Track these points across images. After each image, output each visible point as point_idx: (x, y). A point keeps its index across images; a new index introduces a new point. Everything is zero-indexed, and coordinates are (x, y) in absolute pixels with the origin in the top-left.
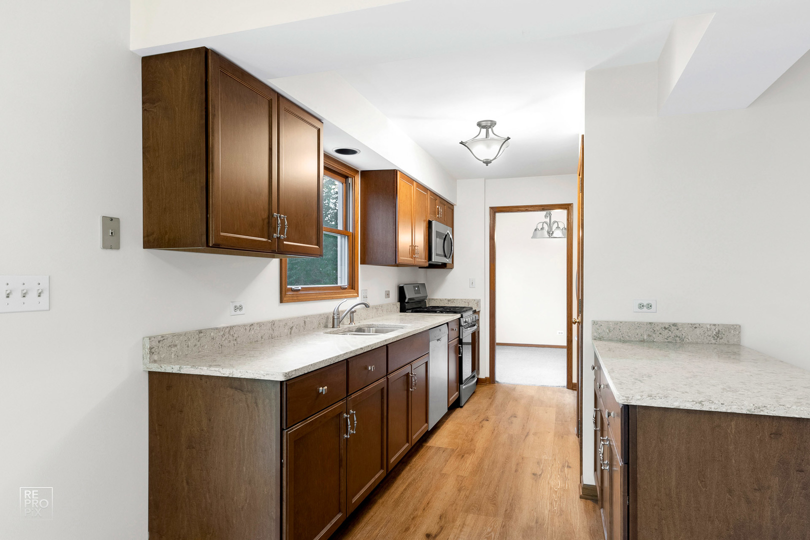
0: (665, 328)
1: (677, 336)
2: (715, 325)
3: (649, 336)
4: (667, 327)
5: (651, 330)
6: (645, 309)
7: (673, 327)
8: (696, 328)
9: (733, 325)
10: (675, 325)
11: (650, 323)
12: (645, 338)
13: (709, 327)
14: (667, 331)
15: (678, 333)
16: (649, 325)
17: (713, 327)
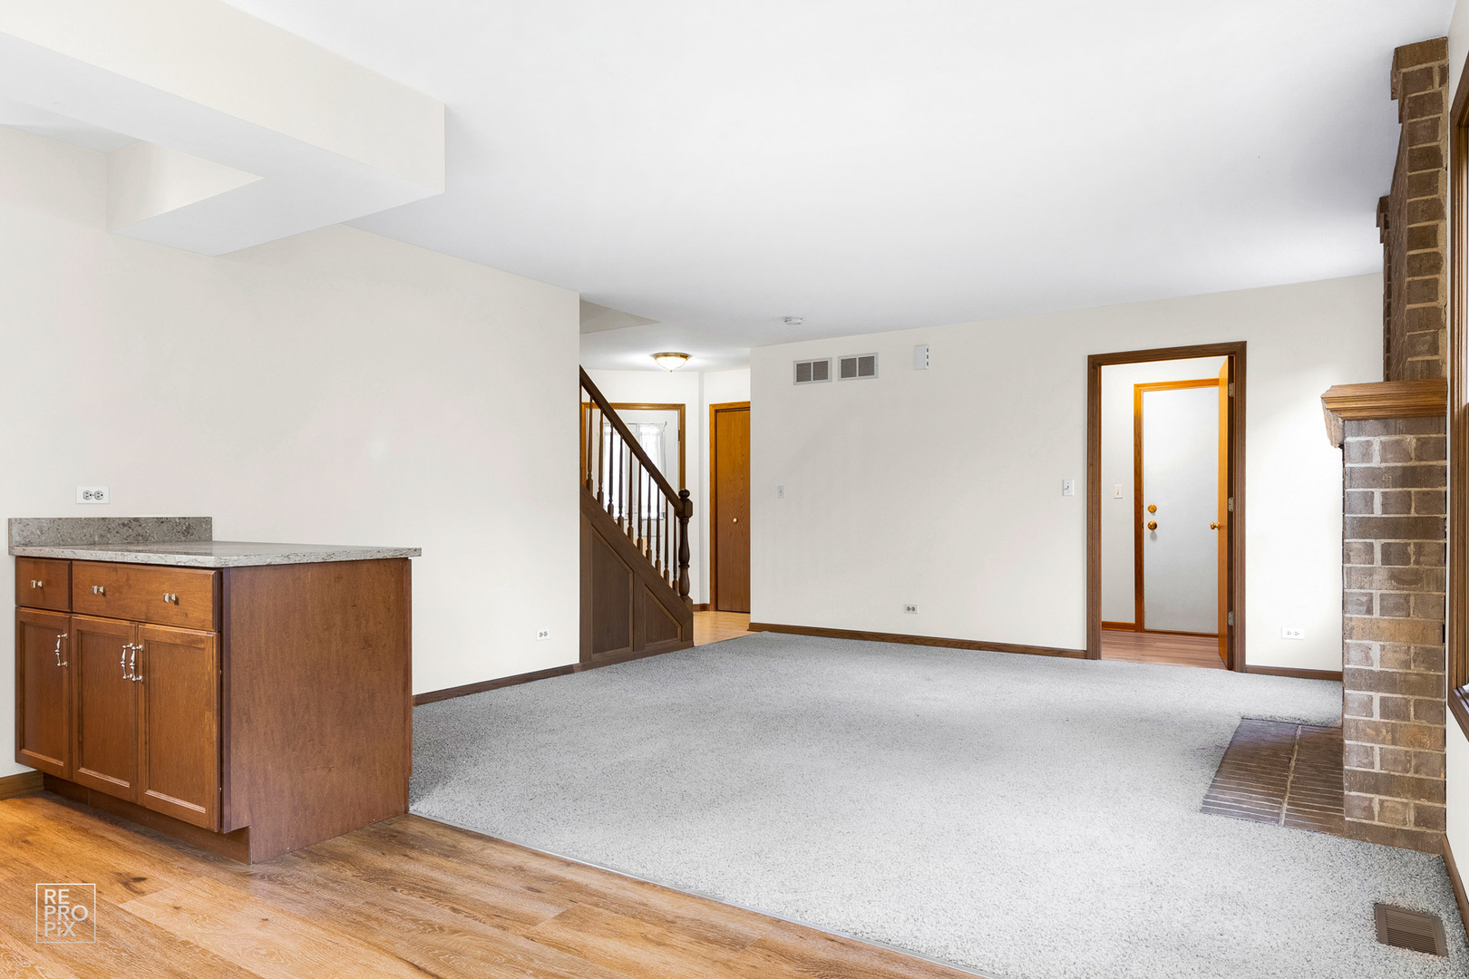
0: (124, 525)
1: (139, 535)
2: (184, 518)
3: (101, 536)
4: (126, 522)
5: (105, 528)
6: (93, 500)
7: (134, 523)
8: (162, 522)
9: (204, 518)
10: (136, 520)
11: (103, 518)
12: (97, 539)
13: (177, 521)
14: (126, 528)
15: (140, 530)
16: (101, 522)
17: (183, 521)
